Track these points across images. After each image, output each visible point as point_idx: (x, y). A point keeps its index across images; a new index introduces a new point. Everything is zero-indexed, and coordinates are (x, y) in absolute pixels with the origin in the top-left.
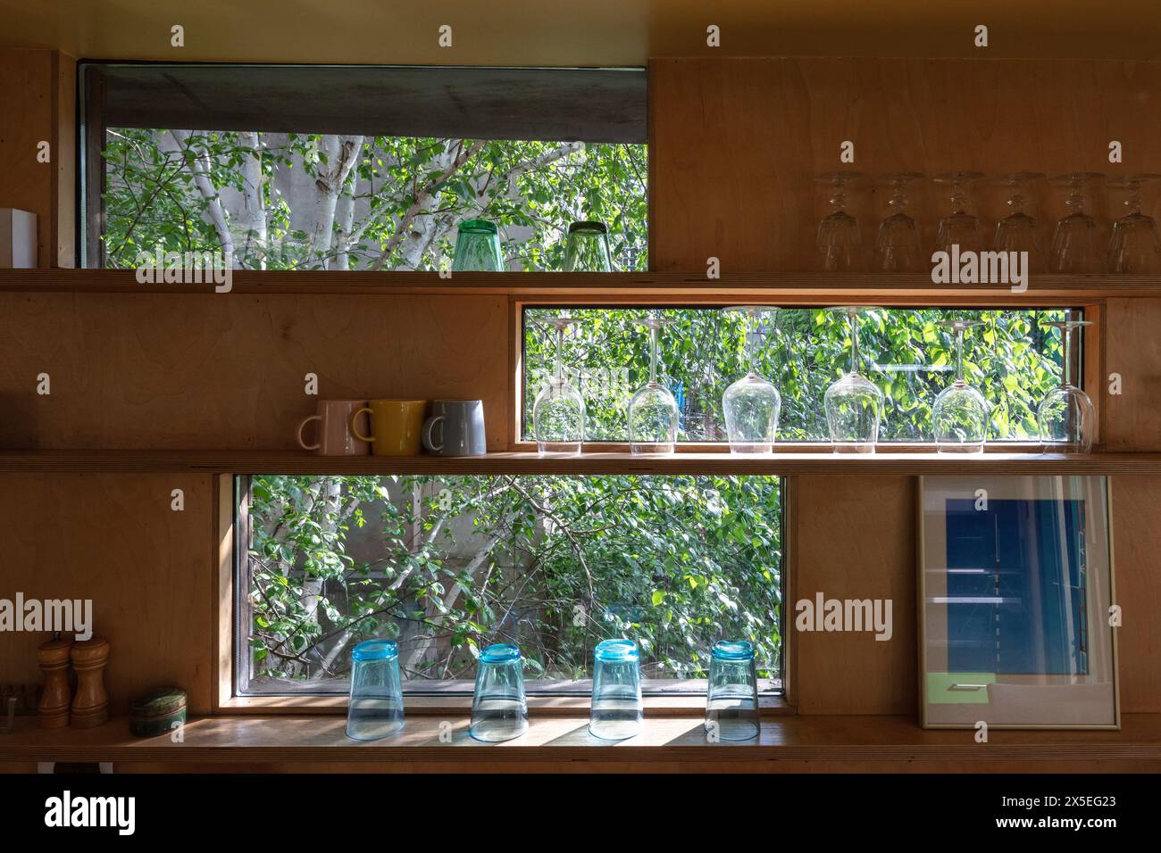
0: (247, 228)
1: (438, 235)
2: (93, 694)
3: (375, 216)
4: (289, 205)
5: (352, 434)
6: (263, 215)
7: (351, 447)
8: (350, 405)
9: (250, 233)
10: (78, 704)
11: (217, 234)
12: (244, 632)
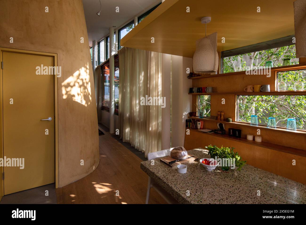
0: (238, 67)
1: (275, 63)
2: (222, 117)
3: (262, 61)
4: (246, 62)
5: (251, 89)
6: (241, 65)
7: (251, 91)
8: (251, 86)
9: (239, 68)
10: (221, 119)
11: (233, 69)
12: (238, 114)
